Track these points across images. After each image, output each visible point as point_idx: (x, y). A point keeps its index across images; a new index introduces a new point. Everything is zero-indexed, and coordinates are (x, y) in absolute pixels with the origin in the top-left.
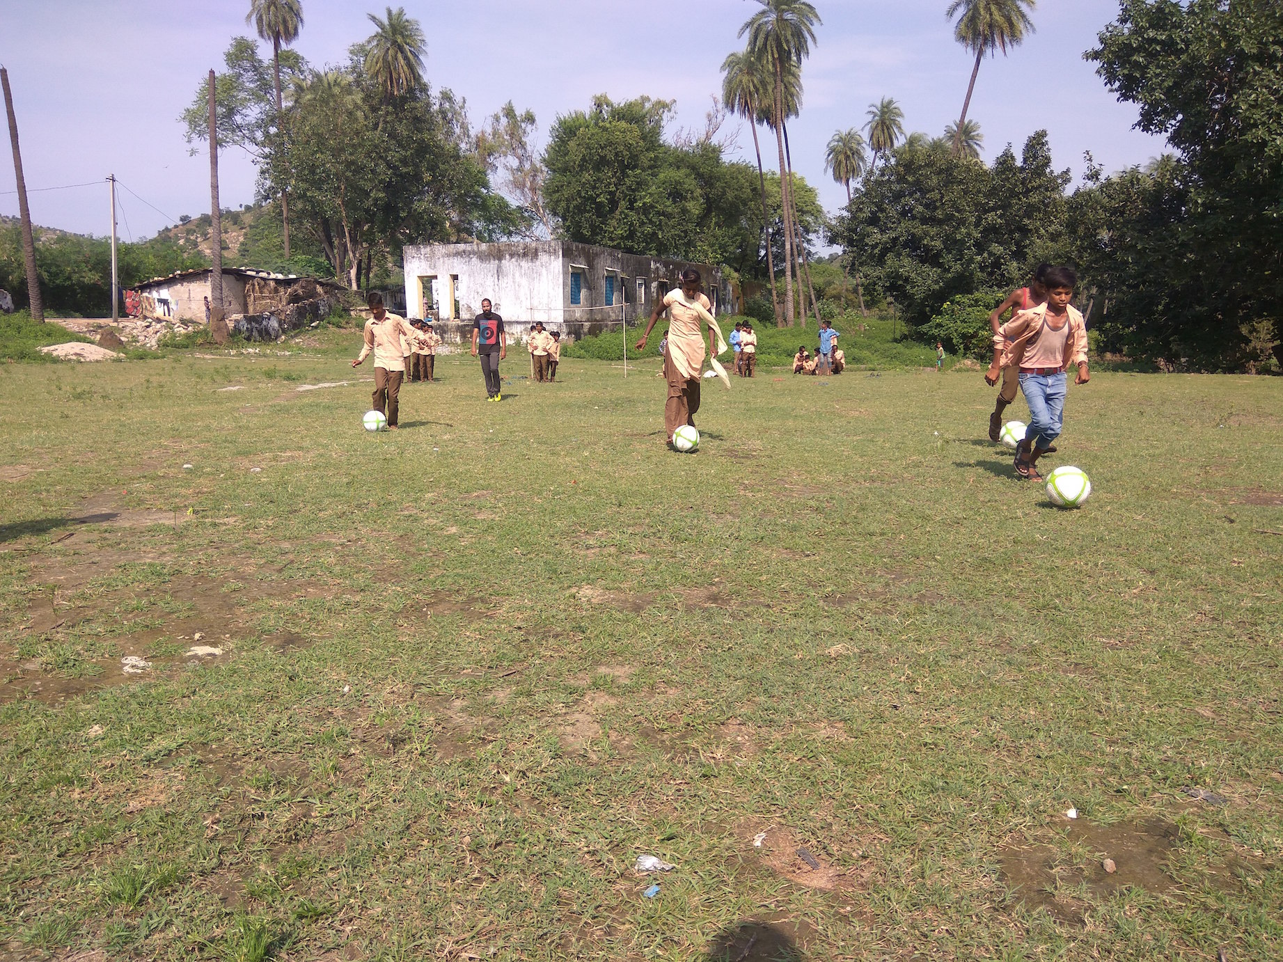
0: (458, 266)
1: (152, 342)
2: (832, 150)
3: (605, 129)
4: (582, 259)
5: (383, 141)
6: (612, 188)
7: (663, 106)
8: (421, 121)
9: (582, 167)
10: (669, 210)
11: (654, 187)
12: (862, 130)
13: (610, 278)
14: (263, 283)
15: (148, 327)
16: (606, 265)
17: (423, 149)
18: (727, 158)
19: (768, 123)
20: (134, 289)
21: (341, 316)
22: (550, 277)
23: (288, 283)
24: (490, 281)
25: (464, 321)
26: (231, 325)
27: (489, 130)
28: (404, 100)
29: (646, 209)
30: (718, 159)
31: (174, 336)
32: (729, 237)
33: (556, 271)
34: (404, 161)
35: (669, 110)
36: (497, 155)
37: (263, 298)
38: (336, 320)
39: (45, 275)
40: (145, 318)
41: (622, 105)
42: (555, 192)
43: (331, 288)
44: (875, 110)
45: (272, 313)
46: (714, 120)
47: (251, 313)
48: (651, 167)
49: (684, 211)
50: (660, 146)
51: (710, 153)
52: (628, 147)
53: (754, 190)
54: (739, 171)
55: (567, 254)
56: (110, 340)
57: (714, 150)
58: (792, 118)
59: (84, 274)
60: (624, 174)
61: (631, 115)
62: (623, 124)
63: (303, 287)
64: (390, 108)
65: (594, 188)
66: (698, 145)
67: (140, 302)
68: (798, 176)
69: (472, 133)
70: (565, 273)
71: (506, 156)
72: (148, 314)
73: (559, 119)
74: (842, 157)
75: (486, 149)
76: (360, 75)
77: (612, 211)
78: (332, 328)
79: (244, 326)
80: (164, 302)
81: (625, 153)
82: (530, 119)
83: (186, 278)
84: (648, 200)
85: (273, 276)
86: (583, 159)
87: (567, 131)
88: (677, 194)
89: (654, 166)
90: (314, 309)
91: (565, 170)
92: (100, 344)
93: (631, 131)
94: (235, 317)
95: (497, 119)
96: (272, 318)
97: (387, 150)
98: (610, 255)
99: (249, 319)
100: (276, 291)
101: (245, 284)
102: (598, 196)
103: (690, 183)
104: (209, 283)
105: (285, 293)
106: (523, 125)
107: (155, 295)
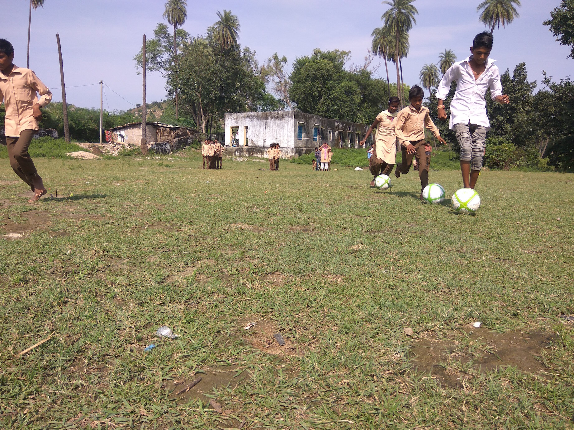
0: (248, 122)
1: (116, 153)
2: (422, 74)
3: (317, 63)
4: (303, 120)
5: (219, 69)
6: (320, 89)
7: (345, 53)
8: (236, 60)
9: (306, 80)
10: (345, 99)
11: (339, 89)
12: (437, 64)
13: (316, 129)
14: (164, 129)
15: (114, 146)
16: (314, 123)
17: (237, 73)
18: (373, 77)
19: (393, 60)
20: (109, 131)
21: (197, 144)
22: (289, 127)
23: (175, 129)
24: (262, 129)
25: (250, 147)
26: (149, 147)
27: (266, 65)
28: (229, 51)
29: (334, 99)
30: (369, 77)
31: (125, 151)
32: (372, 112)
33: (291, 125)
34: (228, 78)
35: (348, 56)
36: (269, 76)
37: (164, 136)
38: (195, 146)
39: (73, 124)
40: (114, 142)
41: (326, 52)
42: (294, 91)
43: (193, 132)
44: (443, 55)
45: (167, 142)
46: (368, 60)
47: (159, 142)
48: (338, 80)
49: (352, 100)
50: (342, 71)
51: (365, 74)
52: (328, 71)
53: (385, 91)
54: (378, 82)
55: (297, 117)
56: (97, 151)
57: (367, 73)
58: (404, 58)
59: (90, 124)
60: (325, 83)
61: (330, 57)
62: (326, 61)
63: (181, 131)
64: (223, 55)
65: (311, 89)
66: (360, 71)
67: (111, 136)
68: (406, 85)
69: (259, 66)
70: (295, 126)
71: (273, 76)
72: (114, 141)
73: (297, 59)
74: (427, 77)
75: (265, 73)
76: (211, 40)
77: (319, 99)
78: (193, 150)
79: (155, 147)
80: (121, 136)
81: (326, 73)
82: (285, 60)
83: (132, 126)
84: (336, 94)
85: (169, 126)
86: (307, 77)
87: (300, 64)
88: (349, 92)
89: (339, 80)
90: (186, 140)
91: (298, 82)
92: (93, 153)
93: (329, 64)
94: (151, 143)
95: (270, 60)
96: (167, 144)
97: (221, 73)
98: (316, 118)
99: (158, 144)
100: (170, 133)
101: (157, 129)
102: (313, 92)
103: (356, 87)
104: (141, 129)
105: (173, 134)
106: (282, 63)
107: (118, 133)
